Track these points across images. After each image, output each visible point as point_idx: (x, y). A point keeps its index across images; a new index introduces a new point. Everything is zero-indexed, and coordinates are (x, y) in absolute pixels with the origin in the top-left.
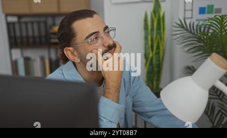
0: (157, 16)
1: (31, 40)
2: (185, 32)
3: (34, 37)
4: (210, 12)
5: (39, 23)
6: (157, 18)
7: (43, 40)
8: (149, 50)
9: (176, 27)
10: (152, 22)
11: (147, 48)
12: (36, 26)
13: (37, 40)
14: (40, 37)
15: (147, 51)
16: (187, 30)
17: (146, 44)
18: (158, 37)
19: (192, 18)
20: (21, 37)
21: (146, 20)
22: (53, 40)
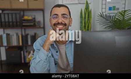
0: (88, 11)
1: (11, 24)
2: (103, 19)
3: (13, 22)
4: (114, 10)
5: (16, 14)
6: (88, 12)
7: (18, 23)
8: (83, 28)
9: (99, 16)
10: (85, 14)
11: (82, 27)
13: (15, 24)
14: (16, 22)
16: (104, 18)
17: (81, 25)
18: (88, 21)
19: (105, 12)
20: (5, 22)
21: (81, 13)
22: (24, 24)
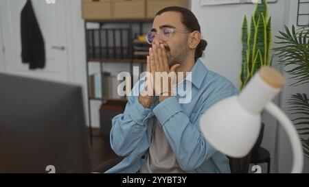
0: (258, 23)
1: (111, 52)
3: (114, 48)
5: (121, 30)
7: (125, 52)
8: (246, 69)
10: (253, 30)
12: (118, 34)
13: (118, 52)
14: (122, 48)
15: (245, 71)
16: (296, 42)
17: (244, 61)
18: (259, 51)
19: (308, 25)
20: (100, 48)
21: (244, 29)
22: (136, 53)
